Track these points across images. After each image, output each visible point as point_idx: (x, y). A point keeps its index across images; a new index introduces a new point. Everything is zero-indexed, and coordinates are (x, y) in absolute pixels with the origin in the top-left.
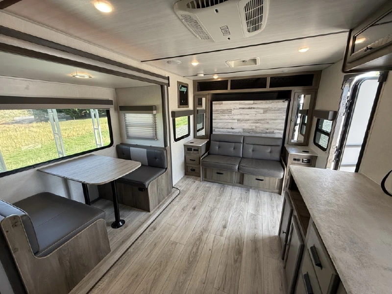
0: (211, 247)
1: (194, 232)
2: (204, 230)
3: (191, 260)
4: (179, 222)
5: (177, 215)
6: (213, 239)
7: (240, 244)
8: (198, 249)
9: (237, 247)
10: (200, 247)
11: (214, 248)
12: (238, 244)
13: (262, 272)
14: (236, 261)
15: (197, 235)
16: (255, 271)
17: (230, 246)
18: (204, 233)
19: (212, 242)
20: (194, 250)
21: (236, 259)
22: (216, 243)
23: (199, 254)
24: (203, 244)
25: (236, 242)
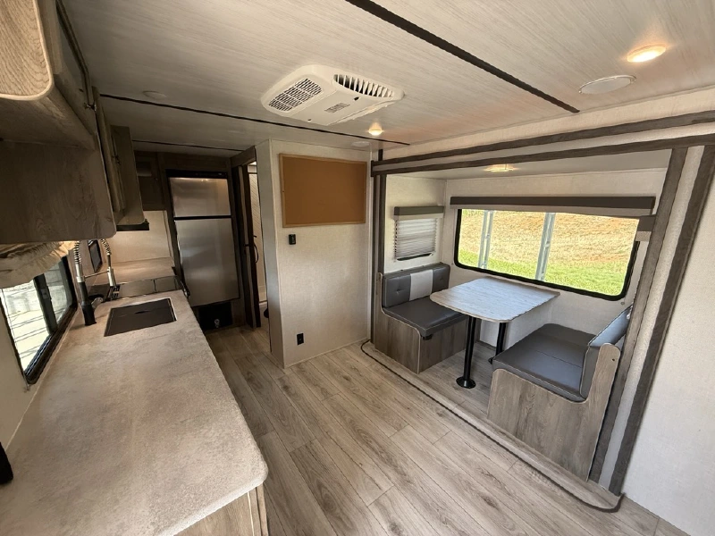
0: (365, 469)
1: (409, 462)
2: (405, 482)
3: (362, 434)
4: (445, 450)
5: (469, 456)
6: (377, 481)
7: (339, 523)
8: (373, 449)
9: (338, 511)
10: (374, 454)
11: (360, 472)
12: (340, 519)
13: (278, 510)
14: (320, 486)
15: (401, 463)
16: (287, 501)
17: (347, 500)
18: (399, 476)
19: (373, 477)
20: (374, 445)
21: (323, 489)
22: (367, 480)
23: (364, 446)
24: (376, 461)
25: (348, 519)
